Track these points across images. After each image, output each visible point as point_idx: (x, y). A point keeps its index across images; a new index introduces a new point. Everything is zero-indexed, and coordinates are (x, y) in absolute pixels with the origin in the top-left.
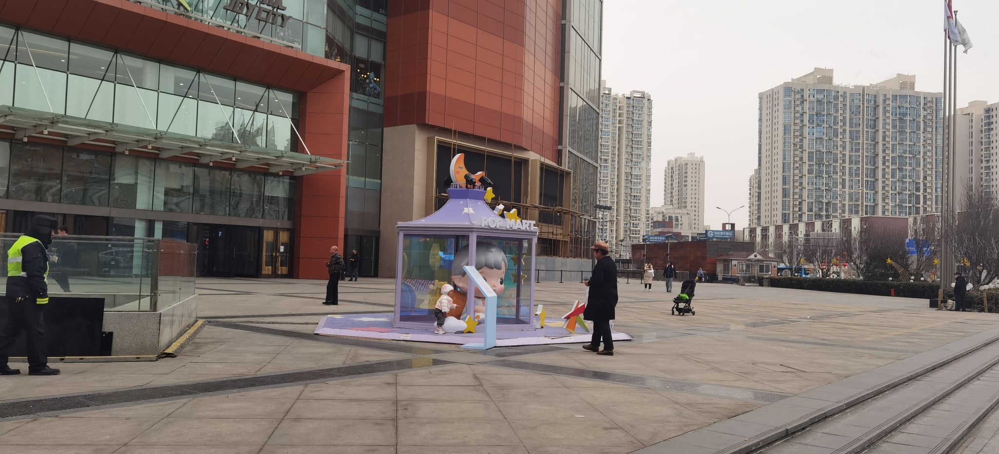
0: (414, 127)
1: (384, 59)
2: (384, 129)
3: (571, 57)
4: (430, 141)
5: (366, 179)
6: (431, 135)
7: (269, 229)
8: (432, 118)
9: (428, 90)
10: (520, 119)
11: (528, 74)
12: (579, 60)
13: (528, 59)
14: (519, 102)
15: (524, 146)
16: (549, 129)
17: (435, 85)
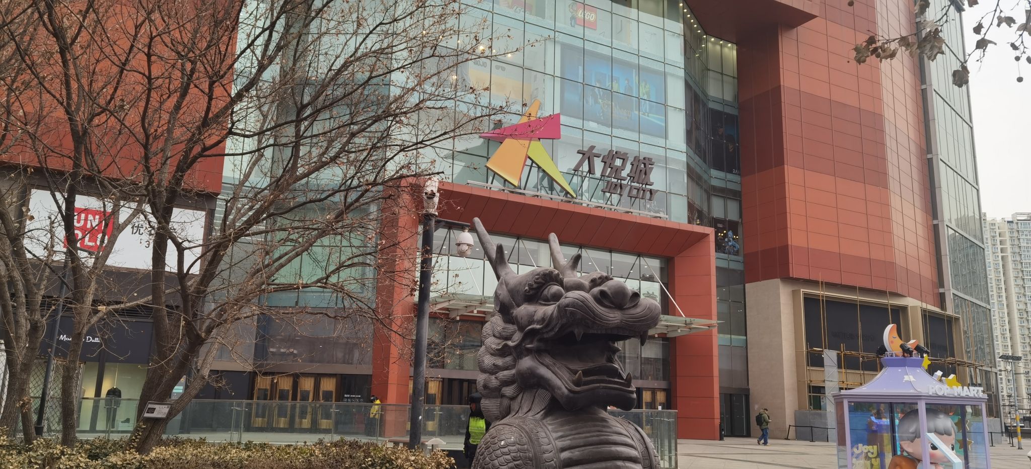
0: (777, 281)
1: (741, 217)
2: (746, 285)
3: (943, 192)
4: (795, 294)
5: (733, 336)
6: (795, 288)
7: (647, 389)
8: (796, 271)
9: (789, 243)
10: (892, 264)
11: (896, 216)
12: (952, 193)
13: (895, 201)
14: (888, 246)
15: (900, 292)
16: (927, 271)
17: (796, 238)
